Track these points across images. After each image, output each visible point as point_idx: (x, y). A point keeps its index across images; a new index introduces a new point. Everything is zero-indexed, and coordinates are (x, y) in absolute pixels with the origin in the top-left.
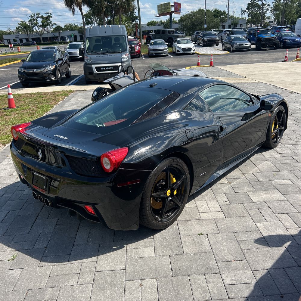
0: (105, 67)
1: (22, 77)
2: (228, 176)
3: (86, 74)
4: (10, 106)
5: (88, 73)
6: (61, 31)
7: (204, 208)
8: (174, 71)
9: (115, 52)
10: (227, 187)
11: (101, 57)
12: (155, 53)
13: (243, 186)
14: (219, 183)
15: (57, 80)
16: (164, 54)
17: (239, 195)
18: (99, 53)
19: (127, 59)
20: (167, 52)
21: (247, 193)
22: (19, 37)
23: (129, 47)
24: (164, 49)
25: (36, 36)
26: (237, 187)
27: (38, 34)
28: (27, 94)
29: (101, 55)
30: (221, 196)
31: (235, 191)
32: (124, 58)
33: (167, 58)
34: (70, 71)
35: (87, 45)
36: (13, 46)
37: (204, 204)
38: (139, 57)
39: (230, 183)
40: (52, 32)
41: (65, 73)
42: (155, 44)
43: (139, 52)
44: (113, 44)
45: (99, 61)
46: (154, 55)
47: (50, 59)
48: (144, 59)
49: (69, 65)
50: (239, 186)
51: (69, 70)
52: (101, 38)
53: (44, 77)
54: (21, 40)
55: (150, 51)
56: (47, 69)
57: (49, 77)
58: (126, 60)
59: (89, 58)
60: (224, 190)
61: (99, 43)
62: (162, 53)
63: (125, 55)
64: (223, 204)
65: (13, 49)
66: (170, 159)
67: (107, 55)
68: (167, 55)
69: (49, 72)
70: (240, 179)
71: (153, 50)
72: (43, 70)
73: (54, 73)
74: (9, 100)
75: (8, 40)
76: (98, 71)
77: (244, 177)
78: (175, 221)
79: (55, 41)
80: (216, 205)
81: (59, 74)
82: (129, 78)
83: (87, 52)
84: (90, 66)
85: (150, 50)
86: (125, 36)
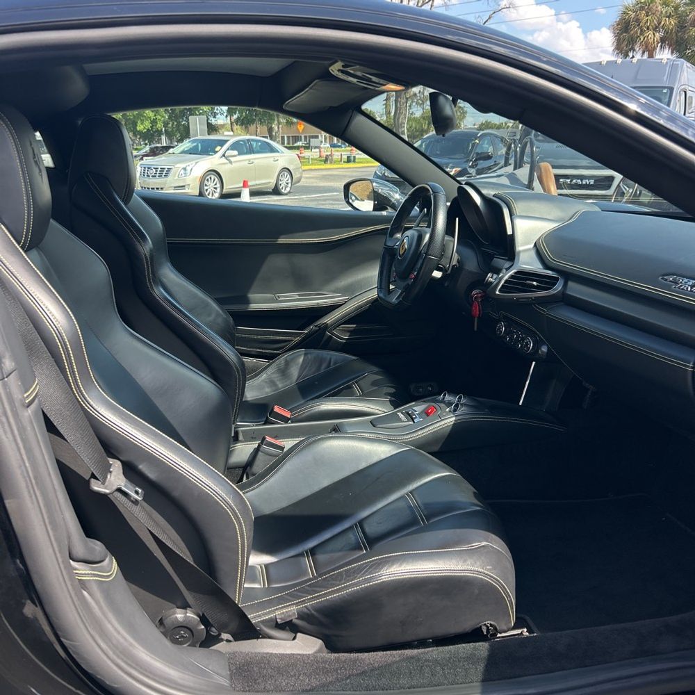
47: (461, 156)
86: (671, 89)
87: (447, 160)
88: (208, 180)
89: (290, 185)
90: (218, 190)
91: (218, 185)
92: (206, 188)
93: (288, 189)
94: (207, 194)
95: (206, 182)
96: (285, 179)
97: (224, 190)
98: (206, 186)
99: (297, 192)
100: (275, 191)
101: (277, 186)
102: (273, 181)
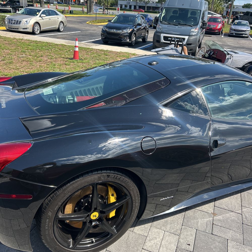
1: (104, 35)
2: (218, 203)
3: (154, 41)
4: (74, 58)
5: (156, 41)
6: (164, 3)
7: (154, 243)
8: (229, 53)
9: (186, 25)
10: (206, 220)
11: (172, 27)
12: (235, 33)
13: (230, 226)
14: (200, 209)
15: (131, 42)
16: (244, 36)
17: (214, 240)
18: (171, 24)
19: (196, 33)
20: (248, 34)
21: (229, 241)
22: (129, 4)
23: (202, 23)
24: (246, 31)
25: (143, 4)
26: (220, 225)
27: (145, 3)
28: (98, 50)
29: (172, 26)
30: (189, 233)
31: (213, 231)
32: (193, 32)
33: (247, 40)
34: (147, 37)
35: (163, 15)
36: (120, 10)
37: (157, 237)
38: (219, 34)
39: (214, 214)
40: (156, 3)
41: (142, 38)
42: (239, 24)
43: (220, 29)
44: (189, 17)
45: (172, 31)
46: (234, 34)
47: (131, 23)
48: (223, 37)
49: (148, 31)
50: (223, 225)
51: (146, 35)
52: (178, 10)
53: (120, 37)
54: (130, 7)
55: (231, 31)
56: (125, 31)
57: (124, 38)
58: (194, 34)
59: (160, 27)
60: (199, 224)
61: (176, 15)
62: (242, 34)
63: (196, 29)
64: (183, 248)
65: (119, 12)
66: (102, 173)
67: (178, 27)
68: (247, 37)
69: (126, 34)
70: (232, 213)
71: (235, 30)
72: (121, 31)
73: (130, 35)
74: (75, 52)
75: (121, 5)
76: (165, 41)
77: (240, 211)
78: (104, 249)
79: (156, 10)
80: (173, 245)
81: (135, 38)
82: (177, 51)
83: (161, 22)
84: (159, 34)
85: (231, 29)
86: (201, 11)
87: (127, 25)
88: (35, 26)
89: (63, 28)
90: (39, 30)
91: (39, 28)
93: (63, 30)
94: (35, 31)
96: (62, 25)
97: (41, 30)
98: (35, 28)
99: (66, 30)
100: (58, 30)
101: (59, 28)
102: (58, 26)
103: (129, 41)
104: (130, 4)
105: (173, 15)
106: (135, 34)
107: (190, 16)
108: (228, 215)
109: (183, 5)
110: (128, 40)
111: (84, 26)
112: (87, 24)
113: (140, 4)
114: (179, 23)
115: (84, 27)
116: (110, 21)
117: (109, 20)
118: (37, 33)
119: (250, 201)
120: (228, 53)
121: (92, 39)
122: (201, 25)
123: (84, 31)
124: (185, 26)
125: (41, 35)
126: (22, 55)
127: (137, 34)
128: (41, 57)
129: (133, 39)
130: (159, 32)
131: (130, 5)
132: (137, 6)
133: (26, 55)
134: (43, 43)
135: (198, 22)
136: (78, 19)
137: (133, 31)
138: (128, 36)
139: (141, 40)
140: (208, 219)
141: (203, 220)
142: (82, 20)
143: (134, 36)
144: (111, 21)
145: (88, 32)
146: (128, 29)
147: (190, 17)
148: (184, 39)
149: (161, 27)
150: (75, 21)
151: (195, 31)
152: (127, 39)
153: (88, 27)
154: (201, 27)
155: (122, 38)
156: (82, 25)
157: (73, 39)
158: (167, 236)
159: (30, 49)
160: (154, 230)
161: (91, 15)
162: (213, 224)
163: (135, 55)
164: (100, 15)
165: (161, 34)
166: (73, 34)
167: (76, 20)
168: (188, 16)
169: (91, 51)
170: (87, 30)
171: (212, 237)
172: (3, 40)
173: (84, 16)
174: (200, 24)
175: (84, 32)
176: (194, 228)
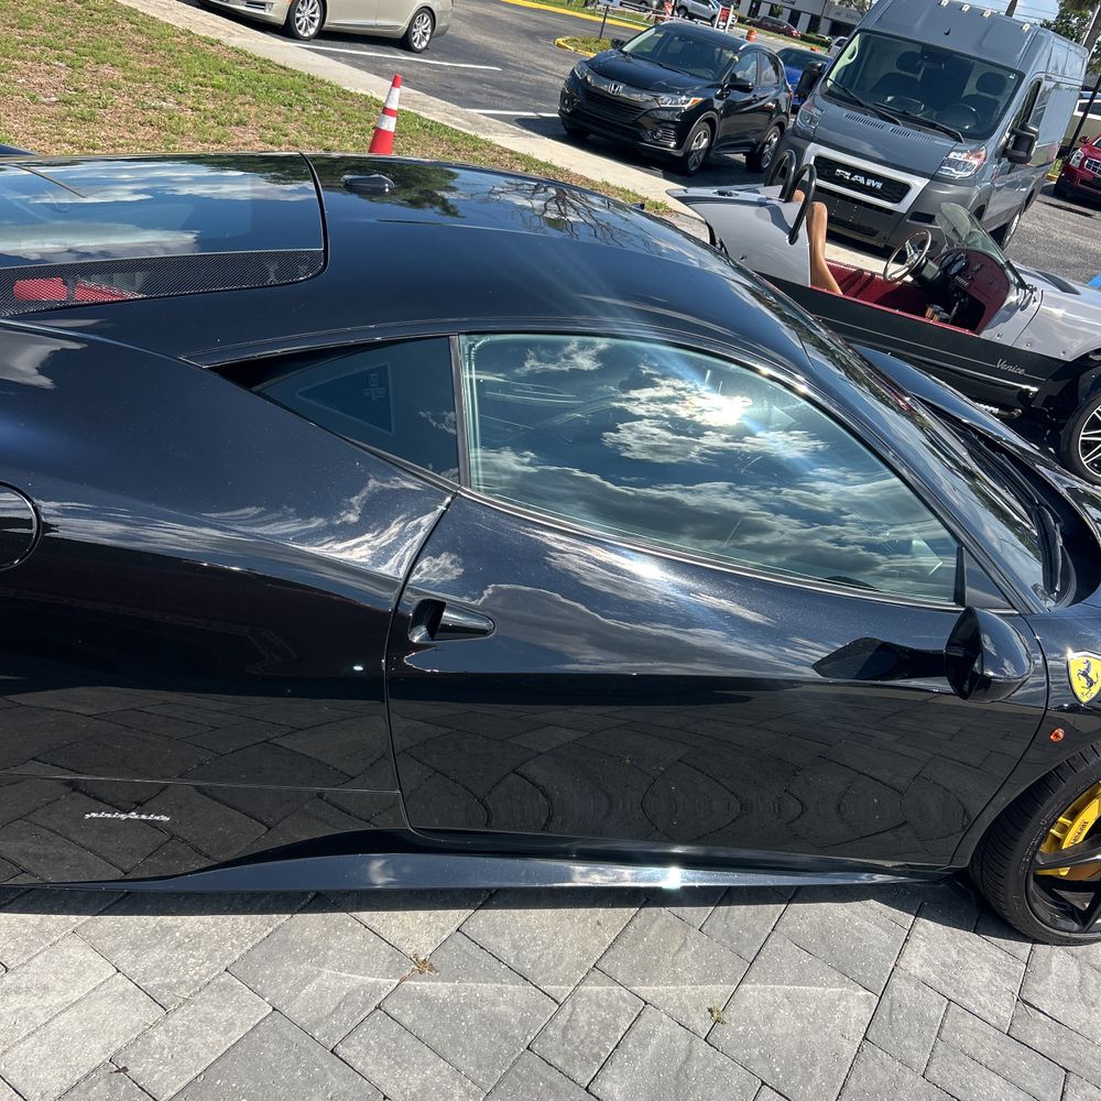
0: (855, 171)
1: (571, 99)
7: (17, 1011)
9: (933, 126)
10: (359, 979)
11: (866, 124)
13: (453, 1041)
15: (682, 155)
17: (314, 1081)
18: (867, 107)
19: (969, 174)
23: (1012, 132)
26: (407, 1020)
28: (512, 152)
29: (868, 118)
30: (224, 1014)
31: (350, 1040)
32: (955, 164)
35: (844, 61)
39: (423, 965)
41: (747, 150)
44: (965, 97)
47: (708, 74)
50: (425, 1026)
51: (770, 143)
53: (636, 124)
54: (795, 16)
56: (666, 100)
57: (655, 133)
59: (815, 112)
61: (911, 75)
63: (972, 154)
64: (137, 1070)
67: (892, 126)
69: (666, 116)
70: (516, 987)
72: (650, 98)
80: (96, 1045)
81: (705, 140)
83: (825, 89)
84: (798, 141)
86: (1021, 76)
87: (686, 78)
88: (303, 3)
89: (428, 37)
90: (316, 23)
91: (317, 15)
92: (298, 15)
93: (424, 44)
94: (297, 25)
95: (300, 6)
96: (424, 26)
97: (325, 25)
98: (299, 11)
99: (437, 51)
100: (403, 43)
101: (408, 34)
102: (404, 25)
103: (678, 147)
104: (793, 7)
105: (897, 71)
106: (710, 121)
107: (975, 92)
108: (488, 988)
109: (947, 34)
110: (672, 144)
111: (533, 52)
112: (559, 45)
113: (839, 14)
114: (904, 113)
115: (532, 56)
116: (618, 44)
117: (618, 41)
118: (306, 35)
119: (655, 958)
120: (1020, 279)
121: (526, 110)
122: (1004, 139)
123: (518, 69)
124: (926, 131)
125: (321, 45)
126: (164, 100)
127: (721, 125)
128: (237, 124)
129: (695, 143)
130: (803, 132)
131: (793, 11)
132: (823, 20)
133: (179, 104)
134: (294, 73)
135: (992, 124)
136: (529, 19)
137: (706, 106)
138: (673, 122)
139: (741, 158)
140: (372, 980)
141: (344, 975)
142: (541, 28)
143: (702, 133)
144: (623, 44)
145: (531, 77)
146: (681, 95)
147: (972, 99)
148: (905, 188)
149: (819, 112)
150: (510, 26)
151: (969, 161)
152: (665, 136)
153: (553, 59)
154: (1004, 152)
155: (646, 129)
156: (531, 46)
157: (445, 92)
158: (107, 995)
159: (213, 86)
160: (77, 951)
161: (594, 15)
162: (376, 1008)
163: (661, 210)
164: (636, 24)
165: (808, 145)
166: (461, 73)
167: (517, 21)
168: (966, 92)
169: (475, 150)
170: (534, 70)
171: (320, 1066)
172: (132, 30)
173: (563, 15)
174: (1002, 136)
175: (515, 74)
176: (267, 999)
